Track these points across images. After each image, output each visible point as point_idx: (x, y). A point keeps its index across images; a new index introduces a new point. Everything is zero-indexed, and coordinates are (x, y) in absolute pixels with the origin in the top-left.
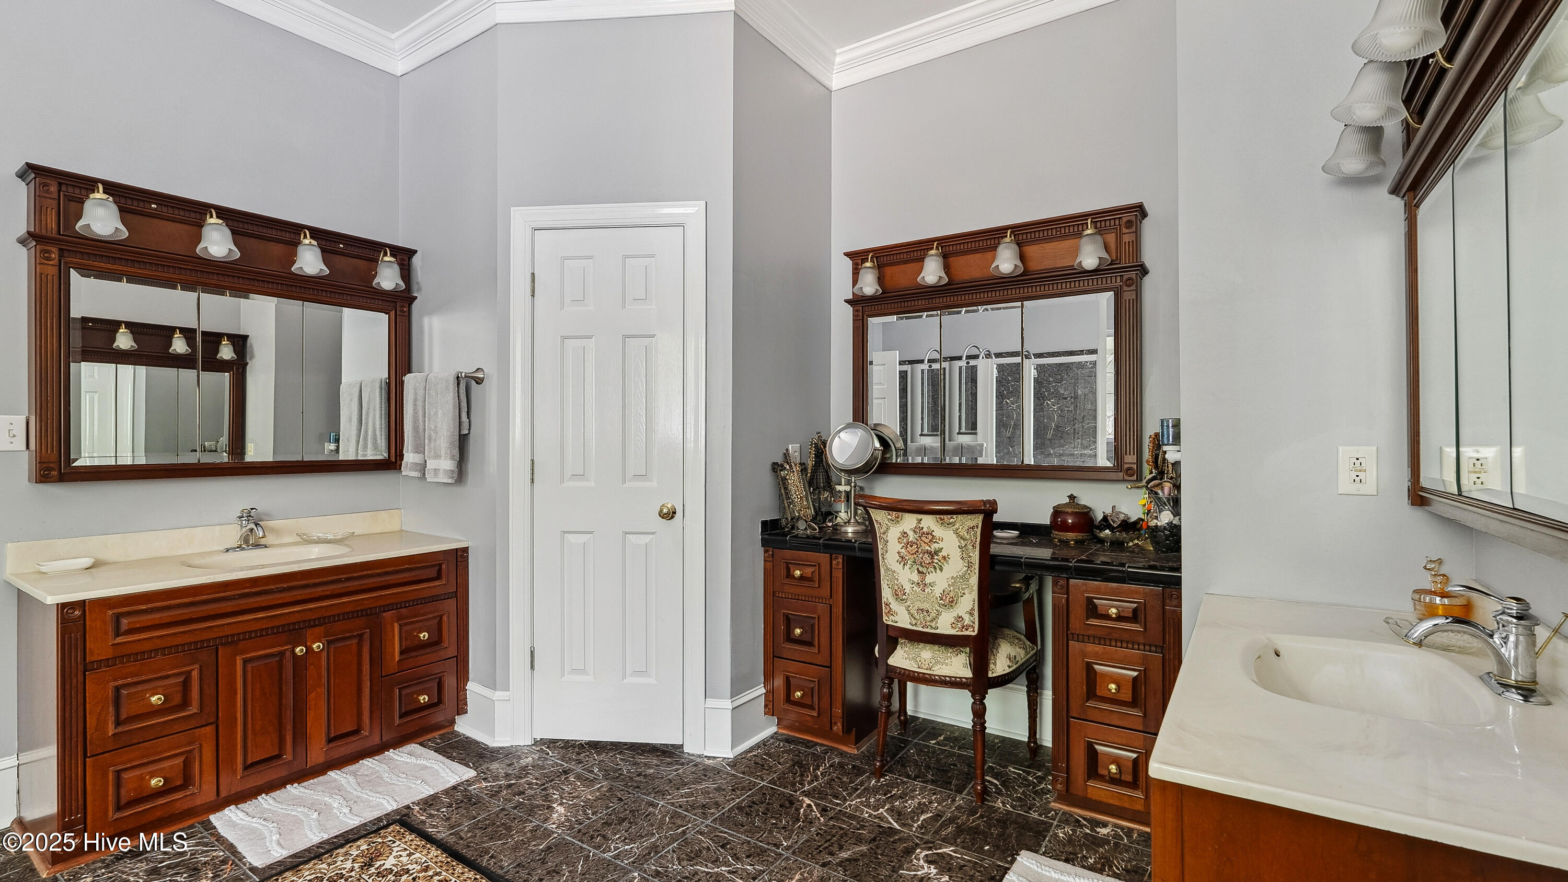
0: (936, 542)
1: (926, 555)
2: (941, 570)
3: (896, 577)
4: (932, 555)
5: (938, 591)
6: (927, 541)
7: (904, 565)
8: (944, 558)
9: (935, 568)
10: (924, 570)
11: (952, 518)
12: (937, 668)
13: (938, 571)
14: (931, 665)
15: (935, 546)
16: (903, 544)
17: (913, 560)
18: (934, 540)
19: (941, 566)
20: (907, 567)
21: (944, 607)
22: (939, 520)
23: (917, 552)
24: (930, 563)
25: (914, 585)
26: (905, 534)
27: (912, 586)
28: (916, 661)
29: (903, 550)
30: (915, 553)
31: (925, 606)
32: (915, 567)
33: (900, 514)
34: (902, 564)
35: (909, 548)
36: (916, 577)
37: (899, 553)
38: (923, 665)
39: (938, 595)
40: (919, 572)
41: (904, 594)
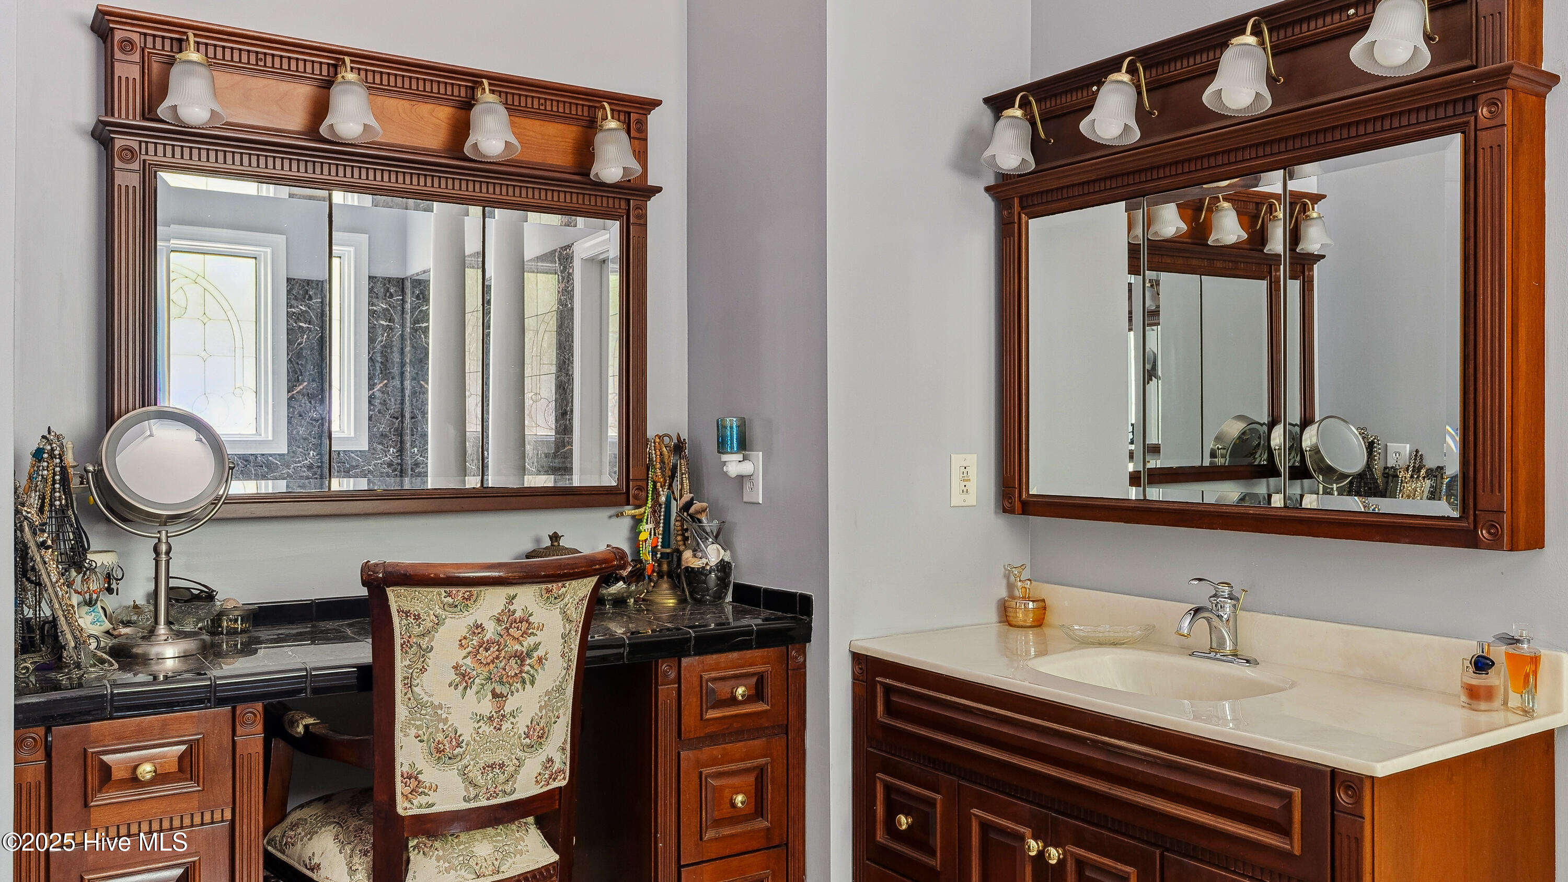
0: (532, 634)
1: (513, 661)
2: (532, 683)
3: (444, 716)
4: (521, 658)
5: (522, 723)
6: (517, 634)
7: (465, 688)
8: (540, 660)
9: (524, 682)
10: (504, 690)
11: (564, 586)
12: (508, 864)
13: (528, 686)
14: (497, 863)
15: (530, 641)
16: (470, 649)
17: (486, 674)
18: (531, 630)
19: (533, 676)
20: (470, 693)
21: (529, 750)
22: (544, 592)
23: (497, 658)
24: (516, 674)
25: (481, 723)
26: (478, 628)
27: (477, 726)
28: (471, 867)
29: (468, 661)
30: (493, 662)
31: (497, 758)
32: (489, 687)
33: (475, 590)
34: (461, 688)
35: (483, 654)
36: (487, 706)
37: (456, 668)
38: (484, 869)
39: (522, 730)
40: (495, 695)
41: (459, 745)
